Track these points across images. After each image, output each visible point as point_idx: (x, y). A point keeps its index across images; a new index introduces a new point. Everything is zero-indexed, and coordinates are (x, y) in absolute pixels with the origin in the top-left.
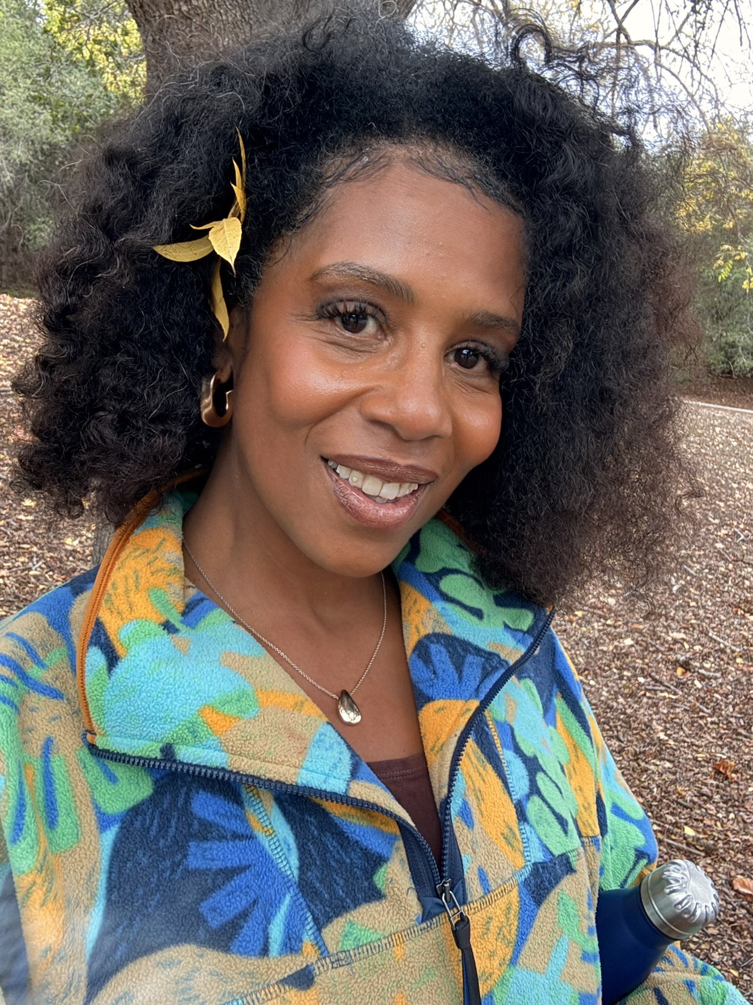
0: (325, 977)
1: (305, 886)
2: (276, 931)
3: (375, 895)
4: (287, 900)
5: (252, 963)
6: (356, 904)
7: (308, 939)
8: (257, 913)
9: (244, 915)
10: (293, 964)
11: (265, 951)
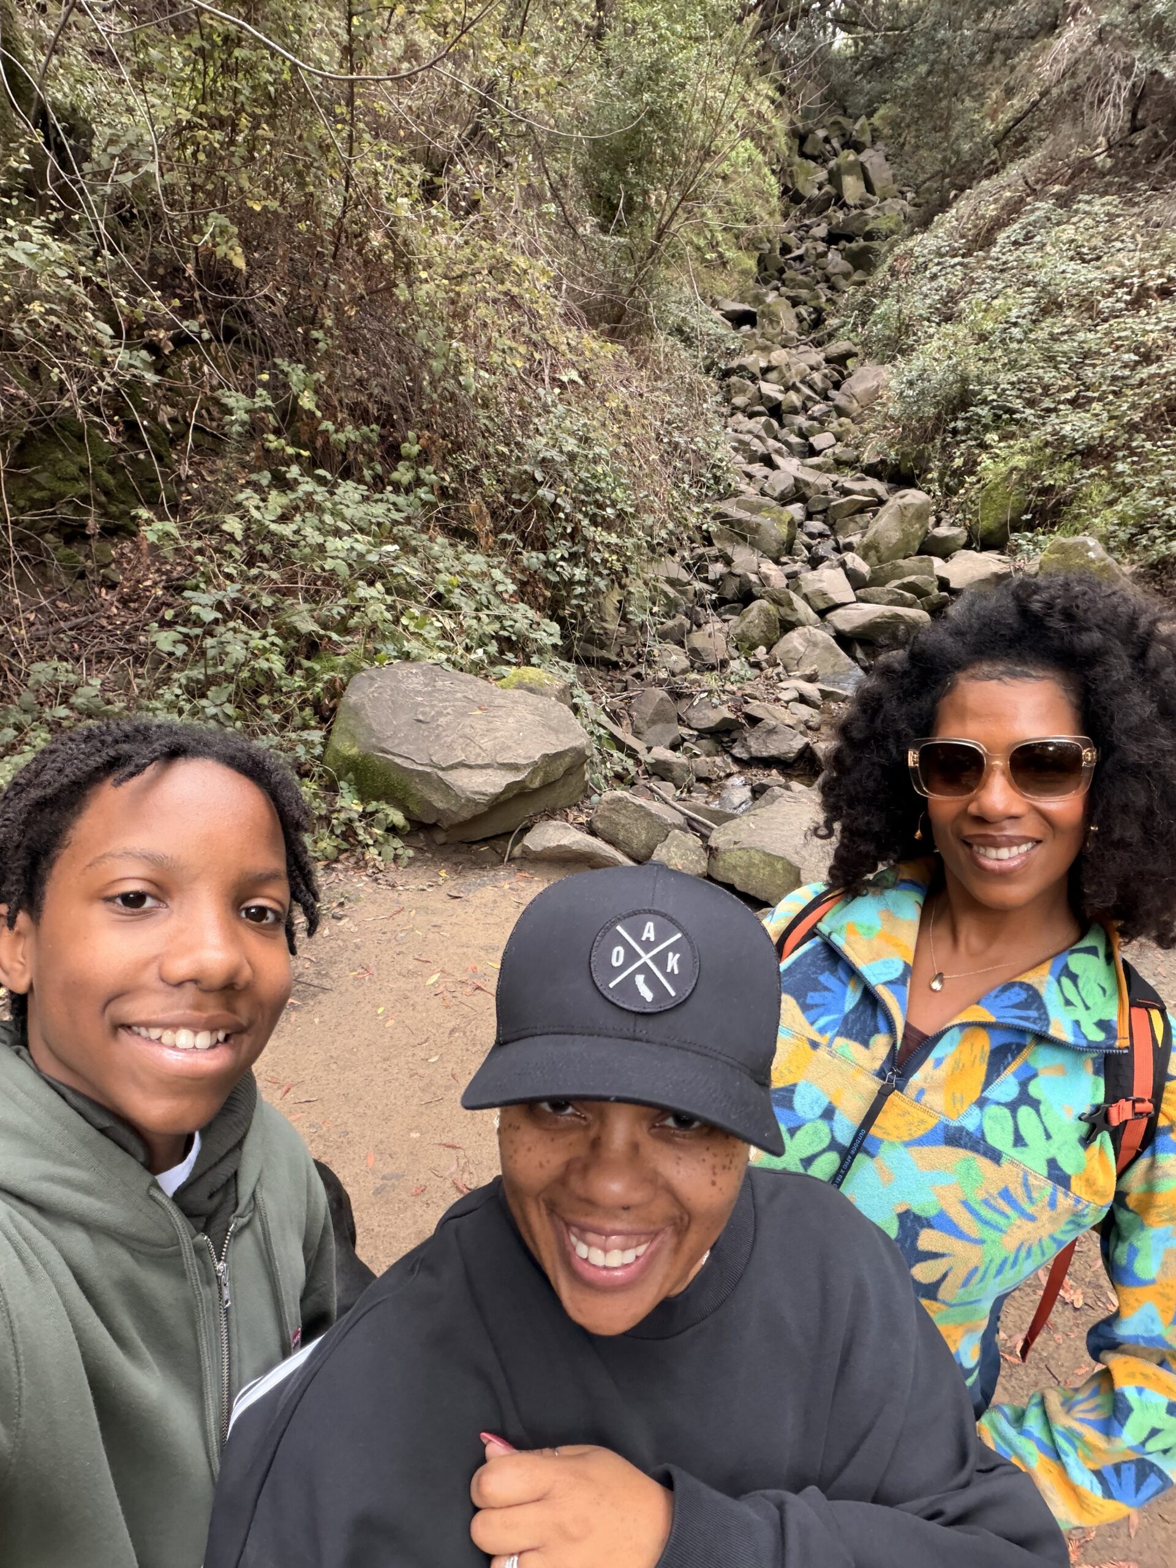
0: (822, 1052)
1: (846, 1018)
2: (822, 1021)
3: (866, 1043)
4: (836, 1016)
5: (806, 1023)
6: (856, 1040)
7: (829, 1035)
8: (821, 1010)
9: (817, 1006)
10: (817, 1038)
11: (812, 1024)
